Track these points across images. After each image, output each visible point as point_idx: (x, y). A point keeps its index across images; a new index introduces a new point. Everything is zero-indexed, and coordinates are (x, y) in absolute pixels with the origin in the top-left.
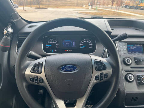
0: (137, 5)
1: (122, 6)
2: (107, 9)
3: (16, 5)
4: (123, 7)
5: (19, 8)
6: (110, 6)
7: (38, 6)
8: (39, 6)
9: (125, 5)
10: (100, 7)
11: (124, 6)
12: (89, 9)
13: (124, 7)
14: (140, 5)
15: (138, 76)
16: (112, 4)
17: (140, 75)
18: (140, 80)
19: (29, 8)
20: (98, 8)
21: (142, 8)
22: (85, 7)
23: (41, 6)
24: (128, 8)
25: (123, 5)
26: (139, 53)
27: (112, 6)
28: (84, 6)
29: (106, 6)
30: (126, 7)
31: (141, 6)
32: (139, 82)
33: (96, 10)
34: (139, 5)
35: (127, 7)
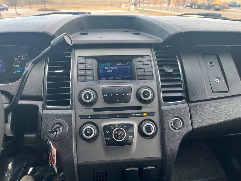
0: (210, 3)
1: (185, 5)
2: (160, 10)
3: (4, 5)
4: (187, 6)
5: (9, 10)
6: (166, 5)
7: (43, 6)
8: (45, 6)
9: (190, 2)
10: (149, 7)
11: (189, 4)
12: (131, 10)
13: (189, 6)
14: (214, 3)
15: (107, 128)
16: (168, 2)
17: (110, 126)
18: (110, 135)
19: (28, 10)
20: (145, 9)
21: (216, 7)
22: (125, 6)
23: (48, 7)
24: (195, 8)
25: (186, 3)
26: (122, 79)
27: (169, 4)
28: (123, 6)
29: (160, 5)
30: (191, 7)
31: (216, 5)
32: (106, 140)
33: (143, 12)
34: (212, 3)
35: (193, 7)
